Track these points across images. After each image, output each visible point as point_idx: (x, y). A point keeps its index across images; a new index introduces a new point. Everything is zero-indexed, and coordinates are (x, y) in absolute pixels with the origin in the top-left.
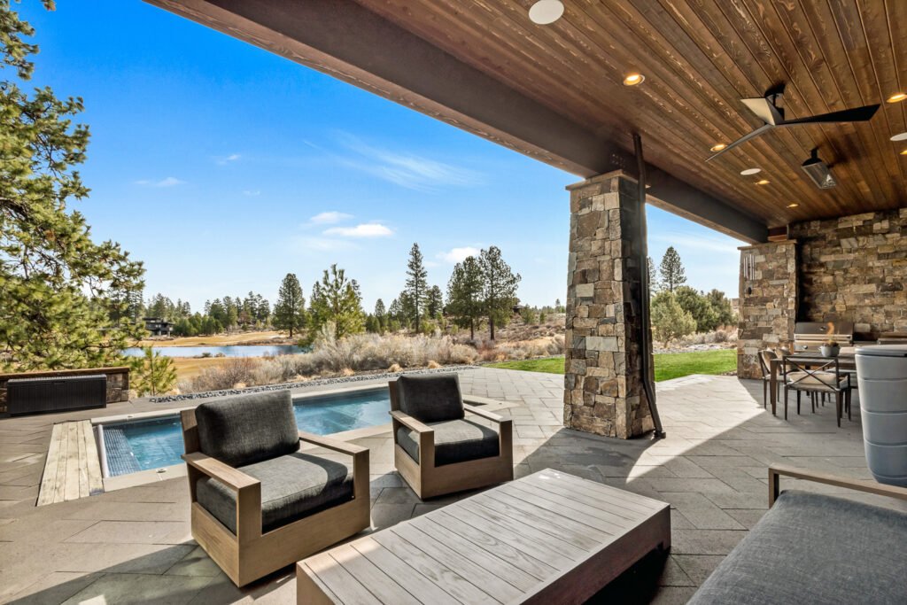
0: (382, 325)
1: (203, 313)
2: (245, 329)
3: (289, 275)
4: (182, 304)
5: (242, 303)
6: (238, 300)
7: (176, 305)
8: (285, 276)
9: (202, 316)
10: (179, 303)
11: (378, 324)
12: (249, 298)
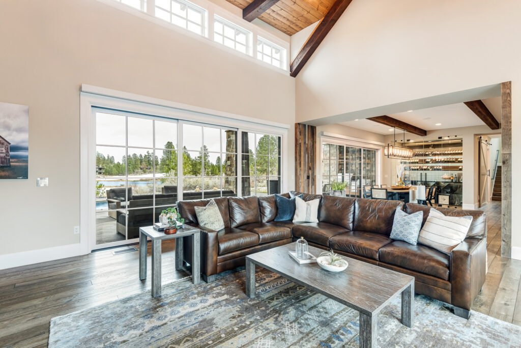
0: (219, 171)
1: (121, 163)
2: (145, 172)
3: (168, 142)
4: (110, 157)
5: (143, 157)
6: (141, 155)
7: (106, 158)
8: (166, 143)
9: (121, 164)
10: (108, 157)
11: (217, 171)
12: (147, 154)
